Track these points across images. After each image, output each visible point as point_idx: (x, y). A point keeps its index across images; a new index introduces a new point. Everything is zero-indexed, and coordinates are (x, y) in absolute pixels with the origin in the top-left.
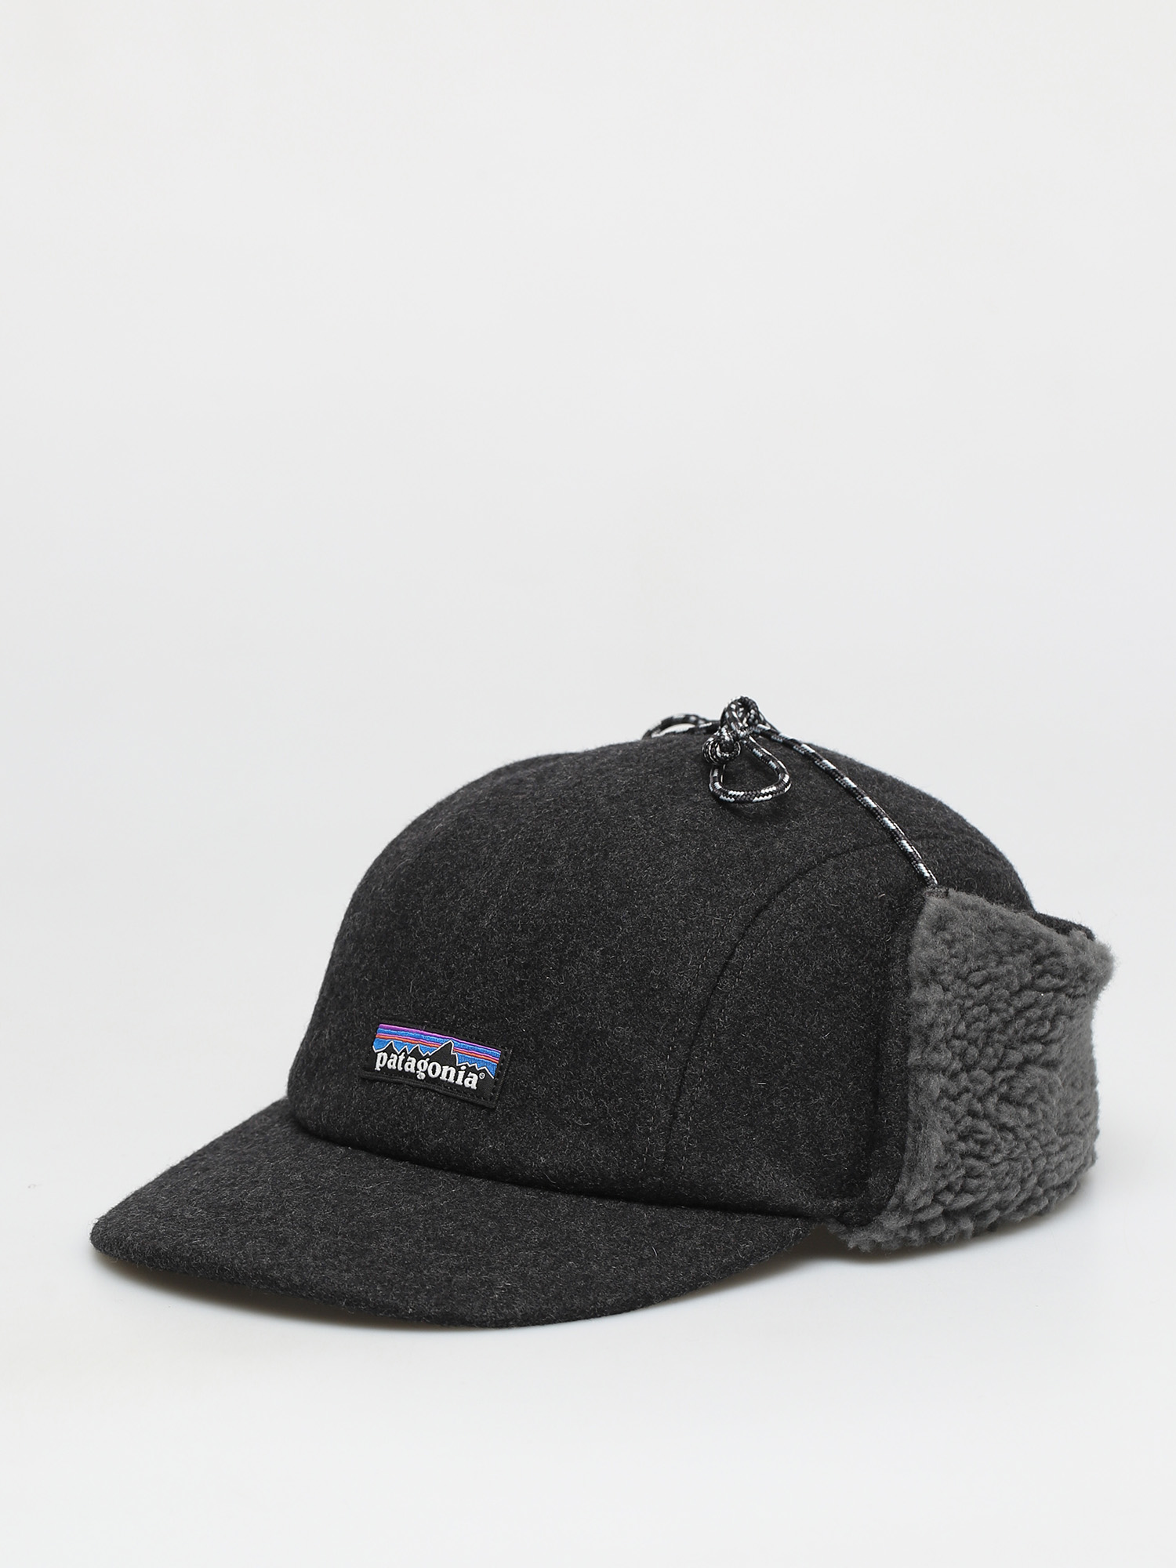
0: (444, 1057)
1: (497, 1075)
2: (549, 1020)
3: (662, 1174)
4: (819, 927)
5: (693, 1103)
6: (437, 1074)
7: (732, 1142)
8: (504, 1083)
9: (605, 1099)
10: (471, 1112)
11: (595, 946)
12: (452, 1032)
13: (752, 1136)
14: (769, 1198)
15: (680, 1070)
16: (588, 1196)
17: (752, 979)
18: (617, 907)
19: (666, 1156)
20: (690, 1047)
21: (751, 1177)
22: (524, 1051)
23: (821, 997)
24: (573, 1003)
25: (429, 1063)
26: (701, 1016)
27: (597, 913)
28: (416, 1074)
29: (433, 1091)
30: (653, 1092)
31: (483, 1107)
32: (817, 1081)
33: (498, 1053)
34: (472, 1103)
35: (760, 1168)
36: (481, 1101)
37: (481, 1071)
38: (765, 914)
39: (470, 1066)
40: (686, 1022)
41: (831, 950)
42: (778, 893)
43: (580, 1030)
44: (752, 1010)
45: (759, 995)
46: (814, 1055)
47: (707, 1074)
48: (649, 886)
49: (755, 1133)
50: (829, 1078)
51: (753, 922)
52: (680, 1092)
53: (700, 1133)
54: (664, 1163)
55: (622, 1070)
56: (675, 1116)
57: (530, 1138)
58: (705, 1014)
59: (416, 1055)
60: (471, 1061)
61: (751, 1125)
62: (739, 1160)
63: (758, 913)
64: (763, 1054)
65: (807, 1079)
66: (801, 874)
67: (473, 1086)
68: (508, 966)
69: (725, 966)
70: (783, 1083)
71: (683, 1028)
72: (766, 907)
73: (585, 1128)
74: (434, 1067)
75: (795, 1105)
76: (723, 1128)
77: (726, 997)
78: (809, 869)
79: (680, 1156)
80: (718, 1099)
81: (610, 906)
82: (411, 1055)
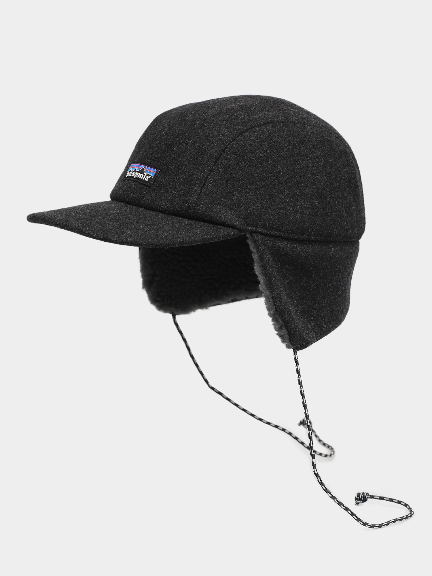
0: (142, 172)
1: (154, 177)
2: (172, 161)
3: (194, 209)
4: (261, 141)
5: (208, 188)
6: (138, 176)
7: (218, 202)
8: (155, 179)
9: (182, 185)
10: (144, 188)
11: (190, 140)
12: (146, 164)
13: (225, 202)
14: (227, 222)
15: (205, 178)
16: (171, 215)
17: (234, 153)
18: (199, 129)
19: (196, 204)
20: (210, 171)
21: (222, 214)
22: (163, 170)
23: (257, 162)
24: (180, 156)
25: (137, 173)
26: (215, 162)
27: (193, 130)
28: (134, 177)
29: (136, 181)
30: (196, 184)
31: (148, 186)
32: (251, 188)
33: (156, 170)
34: (145, 185)
35: (226, 212)
36: (148, 185)
37: (150, 176)
38: (243, 134)
39: (148, 174)
40: (210, 163)
41: (264, 149)
42: (250, 129)
43: (180, 164)
44: (232, 162)
45: (235, 158)
46: (251, 180)
47: (213, 180)
48: (210, 124)
49: (227, 201)
50: (255, 188)
51: (238, 136)
52: (204, 184)
53: (208, 198)
54: (195, 206)
55: (188, 177)
56: (201, 192)
57: (158, 196)
58: (216, 162)
59: (135, 171)
60: (148, 173)
61: (226, 199)
62: (219, 208)
63: (241, 134)
64: (233, 176)
65: (247, 187)
66: (260, 125)
67: (147, 180)
68: (165, 145)
69: (226, 148)
70: (239, 187)
71: (209, 165)
72: (244, 132)
73: (174, 194)
74: (138, 174)
75: (241, 195)
76: (216, 198)
77: (224, 157)
78: (263, 124)
79: (200, 204)
80: (216, 188)
81: (197, 128)
82: (134, 171)
